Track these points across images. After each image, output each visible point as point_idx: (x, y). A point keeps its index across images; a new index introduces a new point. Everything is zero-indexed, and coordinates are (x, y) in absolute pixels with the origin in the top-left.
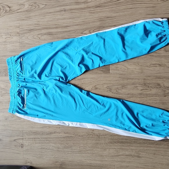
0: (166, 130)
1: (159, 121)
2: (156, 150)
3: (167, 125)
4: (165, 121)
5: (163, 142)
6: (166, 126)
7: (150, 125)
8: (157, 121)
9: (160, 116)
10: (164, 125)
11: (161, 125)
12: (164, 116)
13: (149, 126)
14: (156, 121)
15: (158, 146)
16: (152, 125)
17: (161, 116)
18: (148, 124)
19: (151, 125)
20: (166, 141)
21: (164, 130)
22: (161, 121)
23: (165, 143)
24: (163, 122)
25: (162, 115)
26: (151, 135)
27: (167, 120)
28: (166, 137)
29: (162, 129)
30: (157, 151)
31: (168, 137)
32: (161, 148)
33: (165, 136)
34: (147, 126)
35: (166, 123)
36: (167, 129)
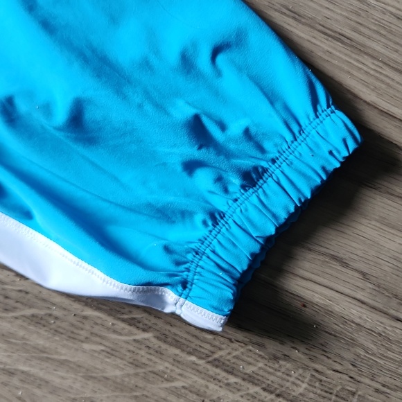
0: (185, 215)
1: (160, 107)
2: (11, 373)
3: (219, 179)
4: (223, 127)
5: (110, 321)
6: (203, 179)
7: (47, 109)
8: (137, 98)
9: (187, 62)
10: (191, 167)
11: (162, 149)
12: (231, 81)
13: (38, 118)
14: (129, 91)
15: (39, 338)
16: (76, 120)
17: (203, 60)
18: (30, 95)
19: (61, 114)
20: (138, 315)
21: (166, 214)
22: (183, 111)
23: (125, 336)
24: (197, 129)
25: (216, 52)
26: (25, 215)
27: (236, 128)
28: (149, 288)
29: (151, 198)
30: (15, 381)
31: (170, 296)
32: (63, 363)
33: (145, 276)
34: (22, 106)
35: (220, 149)
36: (199, 218)
